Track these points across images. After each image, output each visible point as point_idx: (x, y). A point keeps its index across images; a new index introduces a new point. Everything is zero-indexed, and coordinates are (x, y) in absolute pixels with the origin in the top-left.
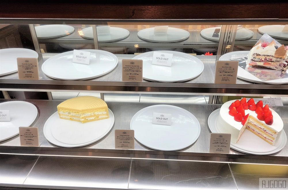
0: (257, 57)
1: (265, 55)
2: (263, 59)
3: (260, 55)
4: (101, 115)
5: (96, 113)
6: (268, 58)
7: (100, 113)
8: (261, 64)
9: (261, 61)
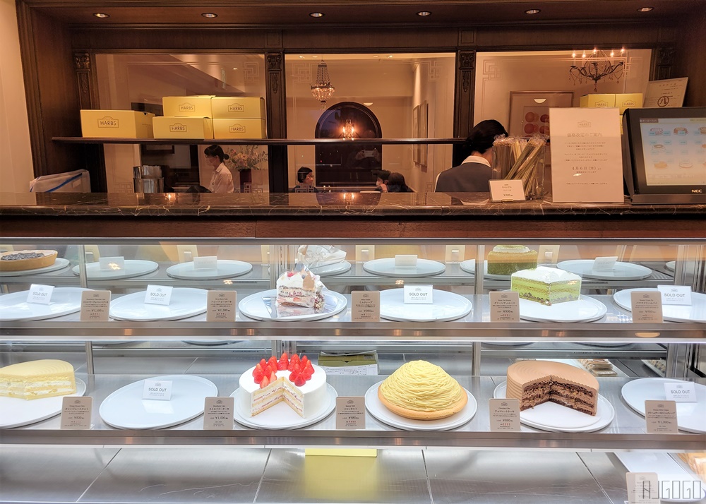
0: (285, 291)
1: (292, 288)
2: (292, 294)
3: (286, 288)
4: (60, 387)
5: (53, 383)
6: (296, 291)
7: (59, 384)
8: (290, 300)
9: (290, 296)
